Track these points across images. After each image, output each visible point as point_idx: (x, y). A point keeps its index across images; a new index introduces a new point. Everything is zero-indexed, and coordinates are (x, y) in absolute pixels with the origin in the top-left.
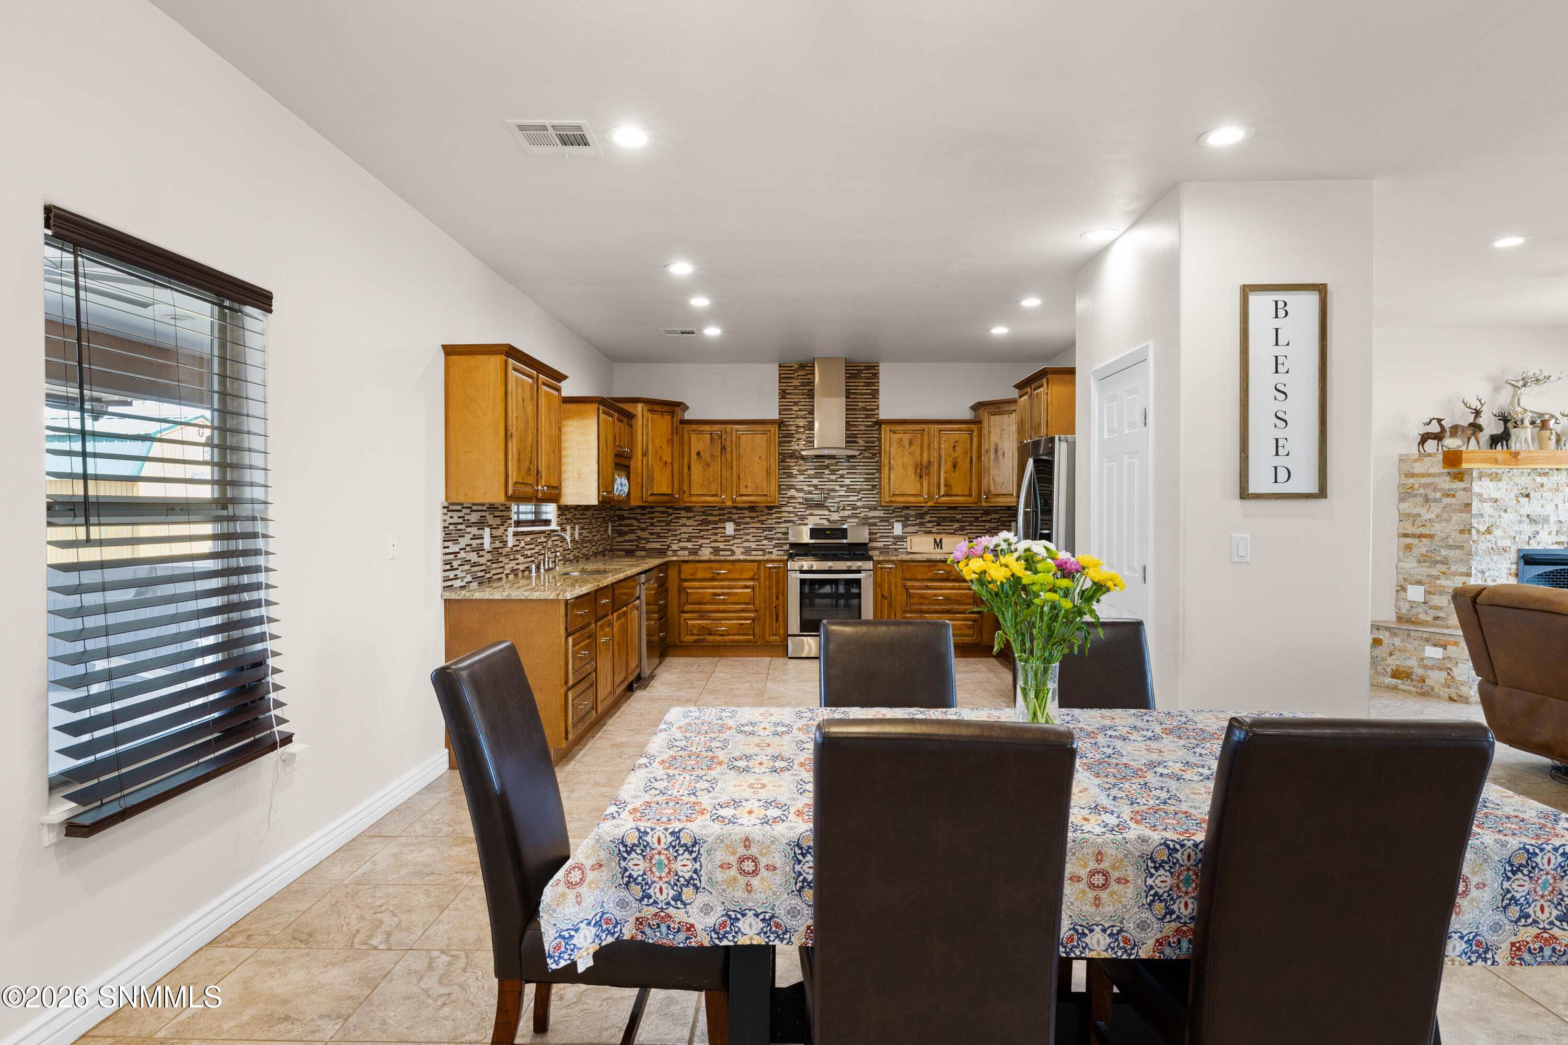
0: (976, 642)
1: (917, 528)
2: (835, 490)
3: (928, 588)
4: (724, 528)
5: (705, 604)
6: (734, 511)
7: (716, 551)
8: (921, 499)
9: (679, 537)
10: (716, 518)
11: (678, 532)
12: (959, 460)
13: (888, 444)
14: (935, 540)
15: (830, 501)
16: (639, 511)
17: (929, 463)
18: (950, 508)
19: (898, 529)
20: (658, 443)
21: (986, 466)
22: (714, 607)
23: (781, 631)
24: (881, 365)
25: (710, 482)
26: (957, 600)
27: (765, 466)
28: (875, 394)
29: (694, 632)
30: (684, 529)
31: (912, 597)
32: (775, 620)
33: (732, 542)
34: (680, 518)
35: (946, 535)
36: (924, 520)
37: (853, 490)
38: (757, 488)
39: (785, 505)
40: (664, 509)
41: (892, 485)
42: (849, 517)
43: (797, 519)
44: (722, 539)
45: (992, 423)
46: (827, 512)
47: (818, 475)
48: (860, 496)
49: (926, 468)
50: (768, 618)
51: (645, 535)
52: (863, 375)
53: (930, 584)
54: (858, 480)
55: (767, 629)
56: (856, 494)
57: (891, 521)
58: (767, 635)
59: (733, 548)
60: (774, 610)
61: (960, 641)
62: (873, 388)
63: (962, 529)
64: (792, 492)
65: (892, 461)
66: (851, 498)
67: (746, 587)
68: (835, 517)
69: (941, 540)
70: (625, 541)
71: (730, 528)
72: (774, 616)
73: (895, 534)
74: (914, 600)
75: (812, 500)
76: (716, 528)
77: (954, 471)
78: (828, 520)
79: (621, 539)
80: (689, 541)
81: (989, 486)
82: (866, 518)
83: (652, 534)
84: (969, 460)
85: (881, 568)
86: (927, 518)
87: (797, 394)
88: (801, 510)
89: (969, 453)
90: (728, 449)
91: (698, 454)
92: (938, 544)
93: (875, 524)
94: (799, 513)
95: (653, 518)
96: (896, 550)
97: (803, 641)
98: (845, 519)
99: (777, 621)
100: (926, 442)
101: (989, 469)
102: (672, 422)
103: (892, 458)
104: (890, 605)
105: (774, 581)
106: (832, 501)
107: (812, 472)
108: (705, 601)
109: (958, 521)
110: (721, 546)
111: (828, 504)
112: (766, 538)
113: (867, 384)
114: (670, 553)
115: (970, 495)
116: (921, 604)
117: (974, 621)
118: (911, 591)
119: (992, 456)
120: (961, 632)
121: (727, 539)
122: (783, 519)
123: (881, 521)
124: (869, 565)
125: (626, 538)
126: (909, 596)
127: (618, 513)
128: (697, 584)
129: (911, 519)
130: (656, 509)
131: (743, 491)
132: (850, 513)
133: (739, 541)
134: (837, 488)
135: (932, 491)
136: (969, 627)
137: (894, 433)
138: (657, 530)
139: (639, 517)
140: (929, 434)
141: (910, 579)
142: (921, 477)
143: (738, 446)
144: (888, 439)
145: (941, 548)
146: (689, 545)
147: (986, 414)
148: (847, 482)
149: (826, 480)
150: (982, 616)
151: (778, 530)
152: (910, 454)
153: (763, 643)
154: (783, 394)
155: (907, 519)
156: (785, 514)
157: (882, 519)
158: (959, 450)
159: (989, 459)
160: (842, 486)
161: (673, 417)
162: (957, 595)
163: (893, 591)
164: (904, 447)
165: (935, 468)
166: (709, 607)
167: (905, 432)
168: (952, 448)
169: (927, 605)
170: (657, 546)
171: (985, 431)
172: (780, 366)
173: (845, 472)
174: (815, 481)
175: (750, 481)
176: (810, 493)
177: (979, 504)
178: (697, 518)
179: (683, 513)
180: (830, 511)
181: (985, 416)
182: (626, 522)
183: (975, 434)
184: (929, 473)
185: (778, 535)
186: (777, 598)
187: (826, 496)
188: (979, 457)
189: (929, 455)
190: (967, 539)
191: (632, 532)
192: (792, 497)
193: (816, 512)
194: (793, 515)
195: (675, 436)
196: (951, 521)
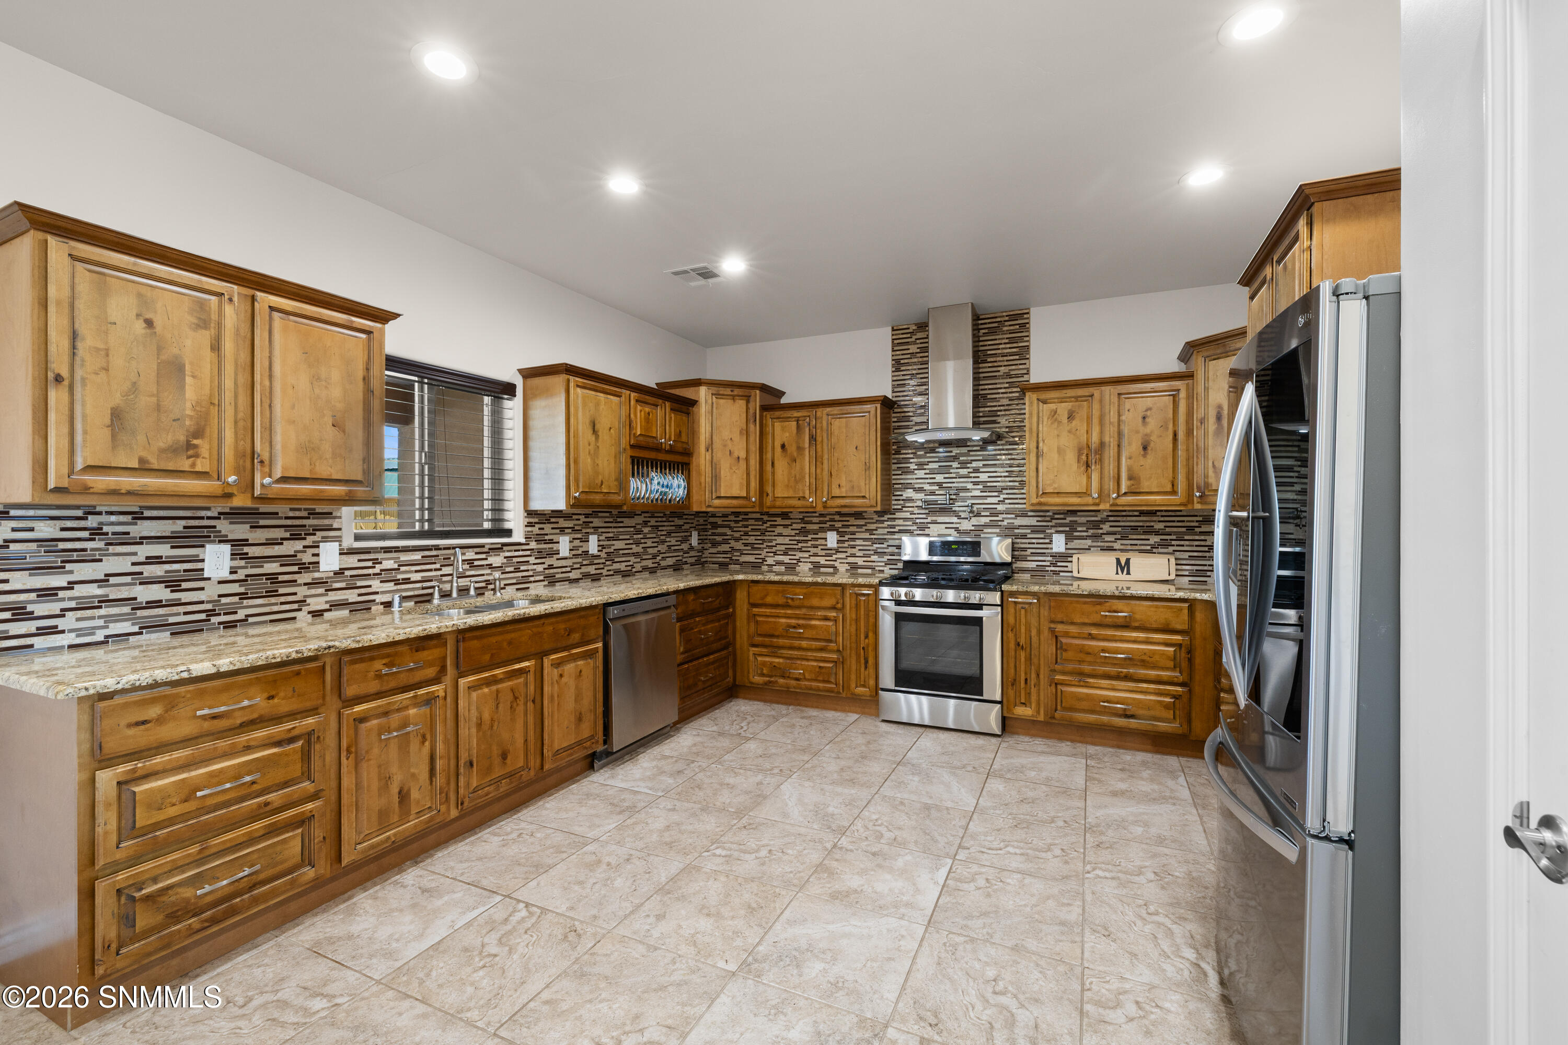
0: (1180, 732)
1: (1089, 542)
2: (967, 490)
3: (1091, 637)
4: (826, 539)
5: (778, 637)
6: (837, 517)
7: (816, 566)
8: (1089, 500)
9: (774, 549)
10: (816, 527)
11: (774, 543)
12: (1153, 438)
13: (1035, 419)
14: (1118, 561)
15: (960, 504)
16: (732, 518)
17: (1102, 444)
18: (1142, 513)
19: (1059, 543)
20: (726, 434)
21: (1201, 444)
22: (786, 642)
23: (872, 682)
24: (1033, 311)
25: (796, 482)
26: (1143, 661)
27: (863, 459)
28: (1024, 353)
29: (765, 671)
30: (780, 540)
31: (1066, 650)
32: (863, 666)
33: (835, 556)
34: (775, 526)
35: (1137, 553)
36: (1101, 531)
37: (992, 489)
38: (853, 487)
39: (900, 510)
40: (758, 516)
41: (1040, 479)
42: (986, 526)
43: (915, 528)
44: (823, 553)
45: (1211, 374)
46: (955, 520)
47: (945, 470)
48: (1002, 497)
49: (1096, 453)
50: (854, 662)
51: (738, 545)
52: (1005, 329)
53: (1094, 631)
54: (999, 474)
55: (853, 677)
56: (996, 494)
57: (1048, 531)
58: (853, 685)
59: (837, 564)
60: (862, 651)
61: (1149, 728)
62: (1021, 344)
63: (1164, 544)
64: (909, 493)
65: (1041, 445)
66: (989, 500)
67: (826, 619)
68: (966, 525)
69: (1128, 561)
70: (719, 553)
71: (832, 539)
72: (863, 661)
73: (1054, 550)
74: (1069, 655)
75: (935, 502)
76: (816, 539)
77: (1145, 456)
78: (957, 529)
79: (714, 550)
80: (785, 554)
81: (1206, 476)
82: (1011, 528)
83: (746, 545)
84: (1171, 437)
85: (1015, 602)
86: (1106, 527)
87: (915, 364)
88: (921, 518)
89: (1171, 426)
90: (819, 439)
91: (783, 446)
92: (1124, 567)
93: (1024, 536)
94: (918, 521)
95: (746, 526)
96: (1056, 573)
97: (898, 699)
98: (981, 528)
99: (866, 667)
100: (1096, 413)
101: (1206, 449)
102: (747, 409)
103: (1040, 439)
104: (1029, 659)
105: (862, 612)
106: (963, 504)
107: (935, 466)
108: (776, 633)
109: (1157, 533)
110: (822, 561)
111: (957, 509)
112: (876, 553)
113: (1012, 341)
114: (765, 568)
115: (1174, 492)
116: (1081, 662)
117: (1176, 697)
118: (1064, 640)
119: (1212, 425)
120: (1152, 713)
121: (829, 553)
122: (897, 529)
123: (1033, 532)
124: (996, 597)
125: (720, 548)
126: (1059, 647)
127: (712, 520)
128: (768, 611)
129: (1079, 529)
130: (750, 516)
131: (836, 492)
132: (987, 520)
133: (843, 555)
134: (970, 486)
135: (1106, 487)
136: (1167, 706)
137: (1045, 402)
138: (751, 540)
139: (732, 524)
140: (1101, 401)
141: (1062, 622)
142: (1088, 466)
143: (830, 434)
144: (1035, 412)
145: (1128, 573)
146: (786, 559)
147: (1200, 360)
148: (983, 477)
149: (954, 475)
150: (1190, 691)
151: (891, 542)
152: (1070, 432)
153: (849, 695)
154: (898, 365)
155: (1073, 526)
156: (901, 522)
157: (1035, 529)
158: (1153, 423)
159: (1206, 434)
160: (975, 483)
161: (748, 402)
162: (1144, 652)
163: (1035, 640)
164: (1060, 422)
165: (1111, 452)
166: (781, 641)
167: (1062, 400)
168: (1140, 420)
169: (1090, 663)
170: (751, 559)
171: (1200, 388)
172: (893, 330)
173: (980, 464)
174: (939, 478)
175: (844, 478)
176: (933, 493)
177: (1190, 507)
178: (795, 526)
179: (779, 521)
180: (959, 517)
181: (1198, 362)
182: (720, 530)
183: (1183, 394)
184: (1101, 460)
185: (891, 549)
186: (867, 637)
187: (954, 497)
188: (1189, 432)
189: (1102, 432)
190: (1173, 561)
191: (726, 542)
192: (910, 500)
193: (940, 519)
194: (910, 523)
195: (752, 426)
196: (1145, 533)
